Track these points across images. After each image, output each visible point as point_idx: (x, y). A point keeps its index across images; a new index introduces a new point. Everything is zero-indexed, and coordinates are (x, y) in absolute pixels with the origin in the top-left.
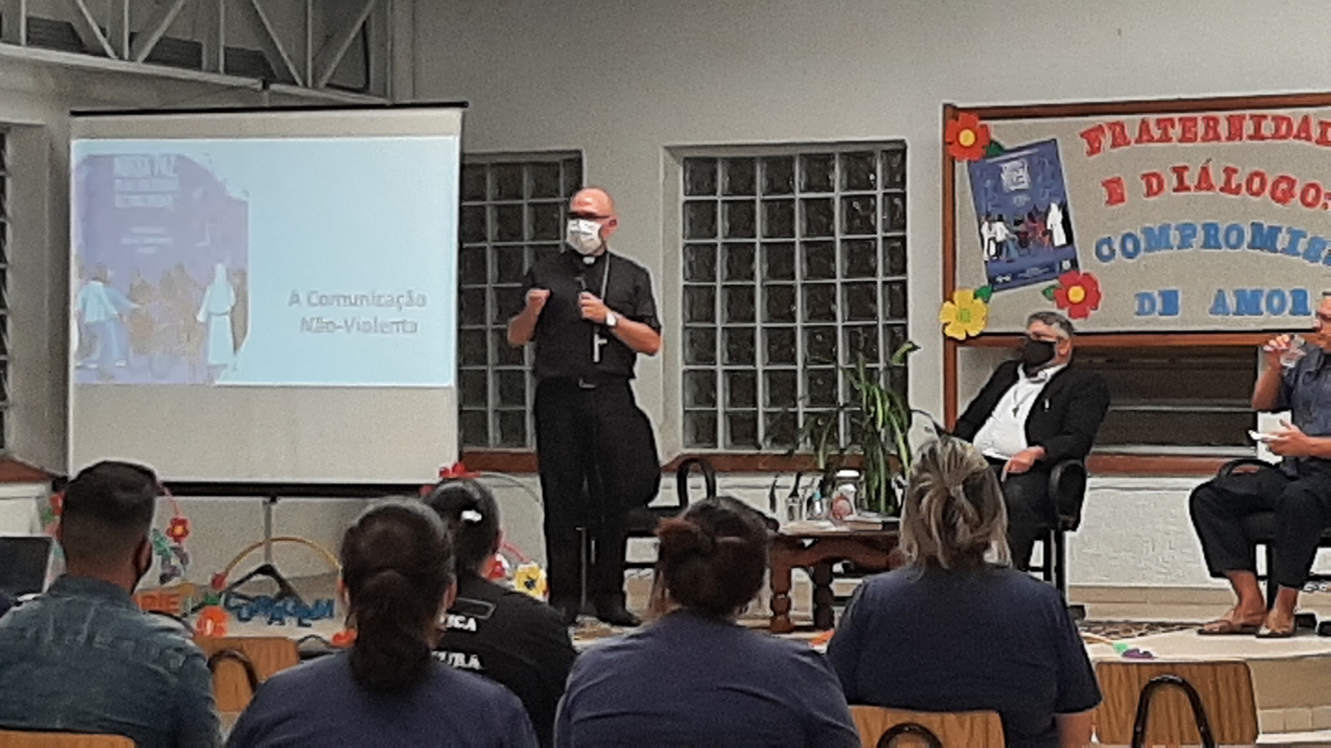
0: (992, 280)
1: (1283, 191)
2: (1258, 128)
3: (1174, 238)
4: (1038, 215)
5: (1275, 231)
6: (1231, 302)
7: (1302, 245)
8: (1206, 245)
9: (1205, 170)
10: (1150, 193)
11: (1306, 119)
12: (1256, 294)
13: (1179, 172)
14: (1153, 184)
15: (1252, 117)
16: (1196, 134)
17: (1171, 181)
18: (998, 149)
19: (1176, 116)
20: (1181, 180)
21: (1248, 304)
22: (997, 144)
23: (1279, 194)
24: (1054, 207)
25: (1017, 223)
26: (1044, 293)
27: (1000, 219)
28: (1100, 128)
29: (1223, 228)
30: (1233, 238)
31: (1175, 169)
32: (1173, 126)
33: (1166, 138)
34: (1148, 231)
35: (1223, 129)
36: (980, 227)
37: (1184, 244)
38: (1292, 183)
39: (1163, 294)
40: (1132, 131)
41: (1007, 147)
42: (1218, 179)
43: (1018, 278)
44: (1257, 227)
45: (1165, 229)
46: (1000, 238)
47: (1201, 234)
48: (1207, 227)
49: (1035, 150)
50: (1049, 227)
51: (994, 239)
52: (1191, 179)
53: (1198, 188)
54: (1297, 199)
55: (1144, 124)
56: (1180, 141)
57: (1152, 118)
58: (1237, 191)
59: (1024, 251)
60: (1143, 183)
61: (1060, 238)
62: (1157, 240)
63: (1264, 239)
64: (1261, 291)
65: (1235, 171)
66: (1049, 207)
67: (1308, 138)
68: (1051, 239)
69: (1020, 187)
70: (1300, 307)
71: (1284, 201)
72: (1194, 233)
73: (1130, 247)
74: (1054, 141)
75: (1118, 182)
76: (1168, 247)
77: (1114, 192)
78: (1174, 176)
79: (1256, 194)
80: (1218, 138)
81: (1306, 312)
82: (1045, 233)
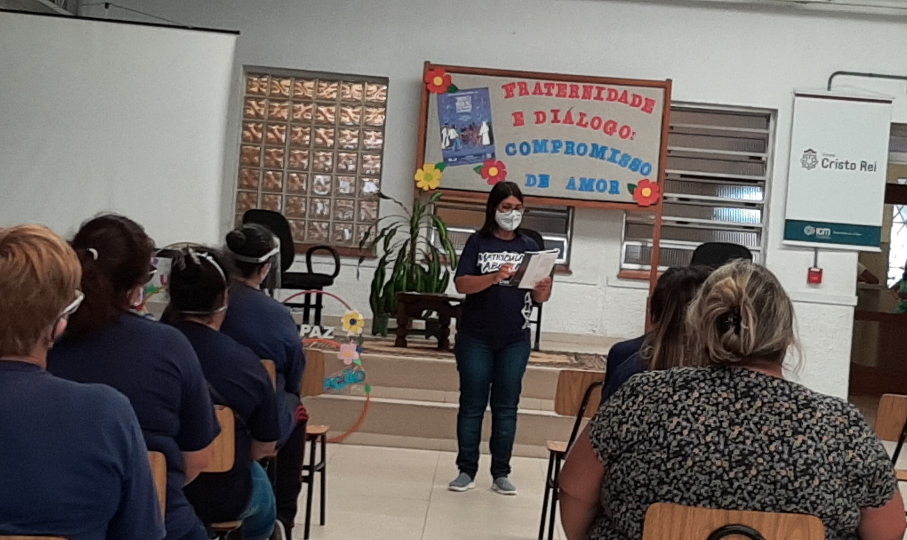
0: (446, 159)
1: (610, 128)
2: (599, 93)
3: (550, 146)
4: (474, 127)
5: (604, 149)
6: (578, 183)
7: (618, 157)
8: (566, 152)
9: (569, 113)
10: (538, 122)
11: (625, 92)
12: (592, 180)
13: (555, 112)
14: (540, 117)
15: (597, 87)
16: (566, 93)
17: (550, 116)
18: (453, 89)
19: (556, 82)
20: (556, 117)
21: (587, 185)
22: (454, 86)
23: (609, 130)
24: (484, 124)
25: (463, 130)
26: (475, 169)
27: (453, 127)
28: (513, 84)
29: (577, 143)
30: (582, 150)
31: (552, 111)
32: (553, 88)
33: (549, 94)
34: (535, 142)
35: (581, 92)
36: (441, 129)
37: (555, 150)
38: (615, 124)
39: (541, 176)
40: (531, 88)
41: (459, 88)
42: (576, 118)
43: (461, 159)
44: (594, 146)
45: (545, 141)
46: (452, 137)
47: (564, 147)
48: (567, 143)
49: (476, 92)
50: (480, 134)
51: (449, 138)
52: (561, 116)
53: (565, 122)
54: (616, 134)
55: (538, 85)
56: (557, 96)
57: (542, 82)
58: (585, 126)
59: (465, 146)
60: (535, 117)
61: (486, 141)
62: (540, 146)
63: (598, 152)
64: (593, 180)
65: (585, 115)
66: (482, 124)
67: (626, 102)
68: (481, 141)
69: (466, 111)
70: (614, 189)
71: (610, 134)
72: (561, 145)
73: (525, 149)
74: (487, 89)
75: (521, 114)
76: (546, 151)
77: (519, 119)
78: (552, 115)
79: (596, 128)
80: (577, 97)
81: (617, 192)
82: (478, 137)
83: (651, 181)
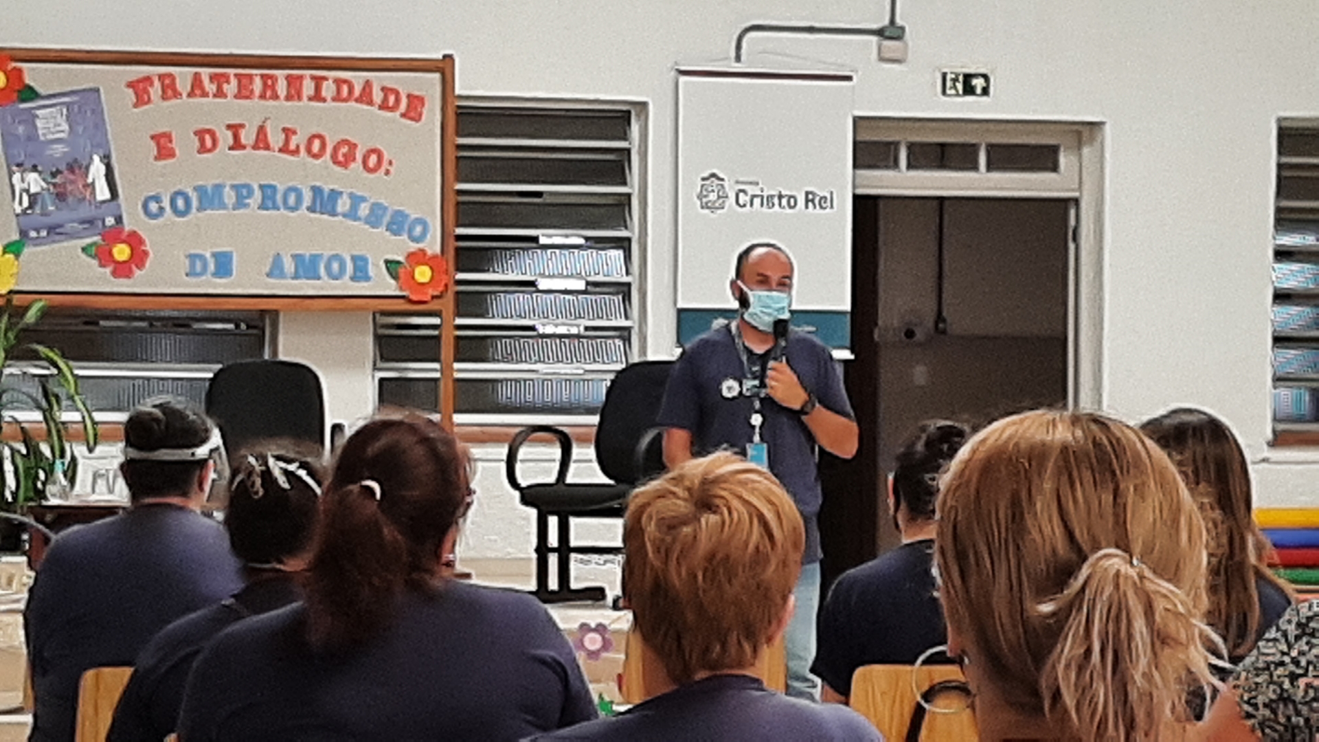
0: (24, 234)
1: (344, 155)
2: (318, 89)
3: (229, 196)
4: (77, 167)
5: (335, 195)
7: (364, 209)
8: (263, 207)
9: (261, 130)
10: (203, 149)
11: (368, 85)
12: (315, 259)
13: (235, 129)
14: (205, 140)
15: (313, 78)
16: (252, 91)
17: (226, 137)
18: (29, 93)
19: (231, 71)
20: (236, 137)
21: (307, 267)
22: (30, 88)
23: (341, 158)
24: (96, 158)
25: (54, 175)
26: (84, 249)
27: (34, 169)
28: (148, 80)
29: (281, 188)
30: (292, 200)
31: (229, 127)
32: (228, 82)
33: (220, 93)
34: (200, 190)
35: (282, 88)
36: (11, 175)
37: (240, 204)
38: (353, 146)
39: (214, 255)
40: (184, 85)
41: (42, 91)
42: (276, 140)
43: (55, 231)
44: (316, 191)
45: (218, 188)
46: (33, 190)
47: (258, 194)
48: (264, 188)
49: (76, 98)
50: (90, 180)
51: (27, 191)
52: (247, 137)
53: (256, 147)
54: (357, 165)
55: (197, 77)
56: (236, 97)
57: (205, 72)
58: (296, 152)
59: (62, 205)
60: (196, 139)
61: (103, 193)
62: (210, 198)
63: (324, 202)
64: (320, 256)
65: (294, 133)
66: (91, 158)
67: (370, 103)
68: (93, 192)
69: (58, 136)
70: (360, 273)
71: (345, 165)
72: (250, 193)
73: (181, 205)
74: (98, 90)
75: (168, 136)
76: (223, 206)
77: (163, 146)
78: (229, 134)
79: (316, 156)
80: (275, 97)
81: (367, 278)
82: (86, 186)
83: (429, 252)
